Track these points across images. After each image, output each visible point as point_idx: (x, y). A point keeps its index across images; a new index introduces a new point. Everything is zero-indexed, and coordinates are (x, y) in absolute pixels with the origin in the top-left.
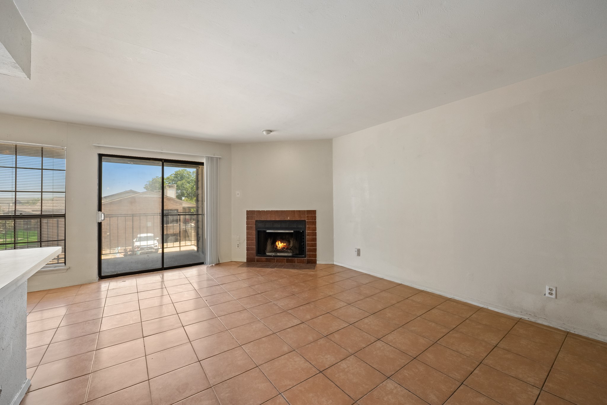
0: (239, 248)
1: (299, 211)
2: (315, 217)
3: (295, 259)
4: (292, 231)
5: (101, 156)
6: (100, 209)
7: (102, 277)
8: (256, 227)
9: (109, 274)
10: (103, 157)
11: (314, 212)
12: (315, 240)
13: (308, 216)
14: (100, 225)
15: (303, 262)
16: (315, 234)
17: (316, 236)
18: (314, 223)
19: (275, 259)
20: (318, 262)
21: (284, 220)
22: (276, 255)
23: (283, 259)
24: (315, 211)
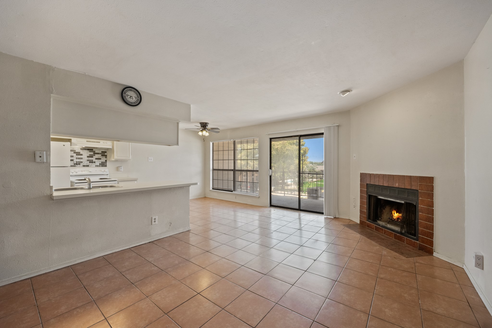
0: (355, 208)
1: (410, 177)
2: (433, 187)
3: (404, 238)
4: (403, 202)
5: (271, 139)
6: (271, 168)
7: (271, 206)
8: (367, 191)
9: (274, 205)
10: (272, 139)
11: (431, 180)
12: (431, 220)
13: (421, 185)
14: (270, 177)
15: (413, 245)
16: (432, 212)
17: (433, 214)
18: (431, 196)
19: (383, 229)
20: (435, 254)
21: (392, 186)
22: (386, 226)
23: (391, 232)
24: (433, 178)
